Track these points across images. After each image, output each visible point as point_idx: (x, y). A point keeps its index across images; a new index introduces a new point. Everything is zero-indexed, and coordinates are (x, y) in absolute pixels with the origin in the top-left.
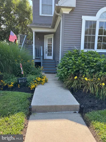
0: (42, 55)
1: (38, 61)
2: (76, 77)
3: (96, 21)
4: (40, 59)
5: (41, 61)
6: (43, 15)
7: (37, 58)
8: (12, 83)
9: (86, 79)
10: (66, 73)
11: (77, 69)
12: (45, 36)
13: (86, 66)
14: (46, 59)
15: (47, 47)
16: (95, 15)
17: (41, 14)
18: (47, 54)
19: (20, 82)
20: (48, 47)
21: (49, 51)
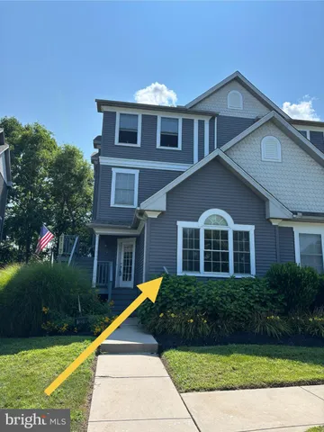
0: (111, 279)
1: (103, 291)
2: (162, 315)
3: (199, 230)
4: (106, 287)
5: (110, 292)
6: (117, 206)
7: (102, 284)
8: (66, 325)
9: (173, 315)
10: (149, 309)
11: (164, 303)
12: (119, 241)
13: (175, 299)
14: (119, 289)
15: (122, 261)
16: (197, 221)
17: (112, 205)
18: (121, 277)
19: (78, 323)
20: (125, 261)
21: (127, 270)
